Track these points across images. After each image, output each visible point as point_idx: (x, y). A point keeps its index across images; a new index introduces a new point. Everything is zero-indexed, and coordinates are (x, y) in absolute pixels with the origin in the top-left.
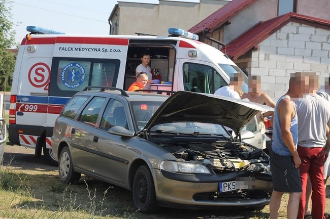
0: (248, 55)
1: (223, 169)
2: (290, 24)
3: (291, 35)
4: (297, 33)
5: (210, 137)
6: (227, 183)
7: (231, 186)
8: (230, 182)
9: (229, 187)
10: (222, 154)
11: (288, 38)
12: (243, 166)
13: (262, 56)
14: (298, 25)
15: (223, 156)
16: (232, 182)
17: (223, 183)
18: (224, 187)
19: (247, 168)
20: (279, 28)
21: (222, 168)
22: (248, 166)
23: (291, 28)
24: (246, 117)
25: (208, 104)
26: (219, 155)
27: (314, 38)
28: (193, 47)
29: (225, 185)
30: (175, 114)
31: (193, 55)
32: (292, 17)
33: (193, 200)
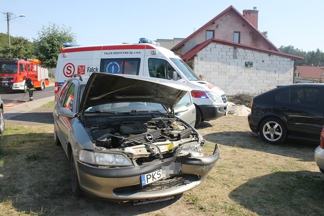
0: (193, 58)
1: (148, 156)
2: (212, 43)
3: (212, 49)
4: (215, 48)
5: (146, 115)
6: (151, 174)
7: (156, 176)
8: (154, 173)
9: (153, 177)
10: (150, 137)
11: (211, 50)
12: (172, 148)
13: (199, 59)
14: (215, 44)
15: (151, 139)
16: (157, 172)
17: (146, 175)
18: (147, 179)
19: (176, 149)
20: (207, 45)
21: (146, 155)
22: (177, 148)
23: (212, 45)
24: (177, 95)
25: (135, 85)
26: (146, 138)
27: (223, 50)
28: (154, 49)
29: (149, 177)
30: (105, 96)
31: (154, 53)
32: (212, 40)
33: (114, 194)
